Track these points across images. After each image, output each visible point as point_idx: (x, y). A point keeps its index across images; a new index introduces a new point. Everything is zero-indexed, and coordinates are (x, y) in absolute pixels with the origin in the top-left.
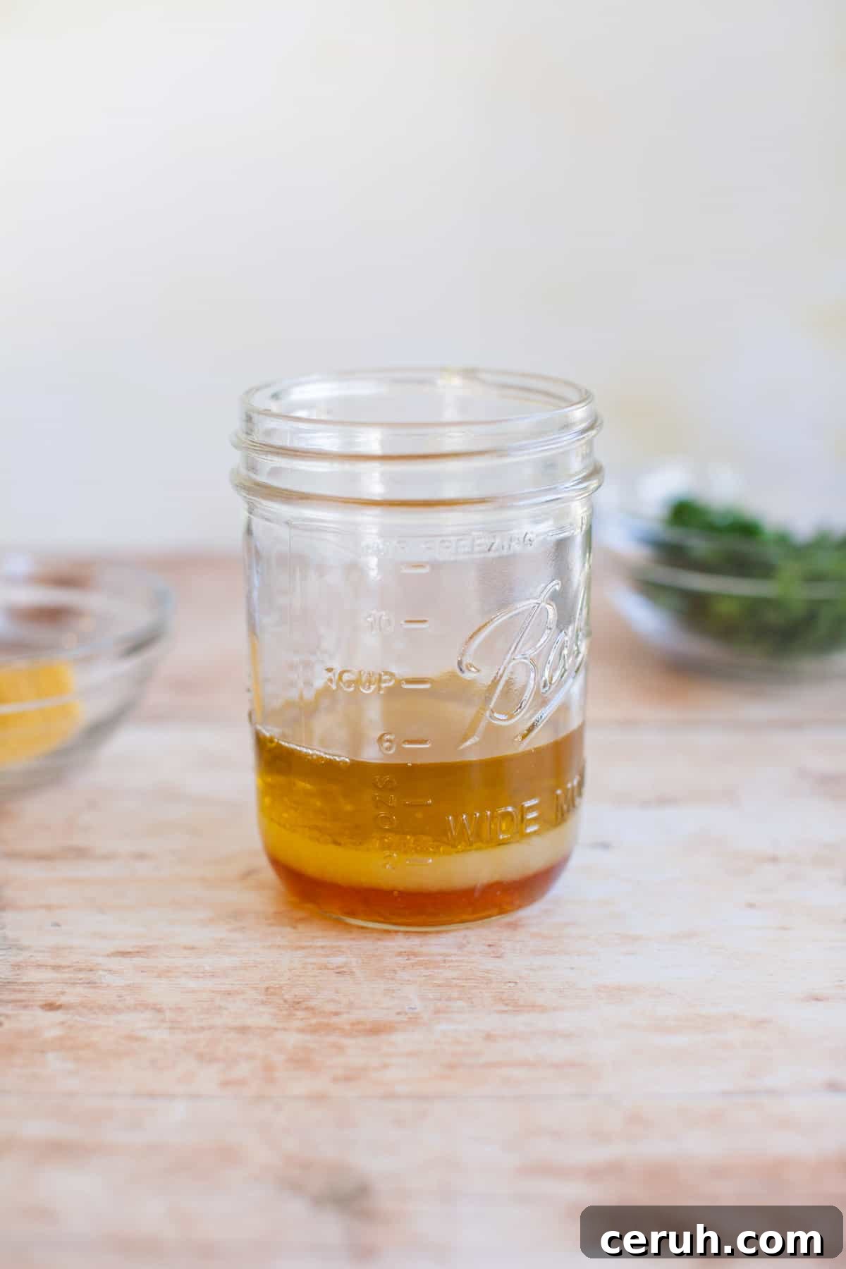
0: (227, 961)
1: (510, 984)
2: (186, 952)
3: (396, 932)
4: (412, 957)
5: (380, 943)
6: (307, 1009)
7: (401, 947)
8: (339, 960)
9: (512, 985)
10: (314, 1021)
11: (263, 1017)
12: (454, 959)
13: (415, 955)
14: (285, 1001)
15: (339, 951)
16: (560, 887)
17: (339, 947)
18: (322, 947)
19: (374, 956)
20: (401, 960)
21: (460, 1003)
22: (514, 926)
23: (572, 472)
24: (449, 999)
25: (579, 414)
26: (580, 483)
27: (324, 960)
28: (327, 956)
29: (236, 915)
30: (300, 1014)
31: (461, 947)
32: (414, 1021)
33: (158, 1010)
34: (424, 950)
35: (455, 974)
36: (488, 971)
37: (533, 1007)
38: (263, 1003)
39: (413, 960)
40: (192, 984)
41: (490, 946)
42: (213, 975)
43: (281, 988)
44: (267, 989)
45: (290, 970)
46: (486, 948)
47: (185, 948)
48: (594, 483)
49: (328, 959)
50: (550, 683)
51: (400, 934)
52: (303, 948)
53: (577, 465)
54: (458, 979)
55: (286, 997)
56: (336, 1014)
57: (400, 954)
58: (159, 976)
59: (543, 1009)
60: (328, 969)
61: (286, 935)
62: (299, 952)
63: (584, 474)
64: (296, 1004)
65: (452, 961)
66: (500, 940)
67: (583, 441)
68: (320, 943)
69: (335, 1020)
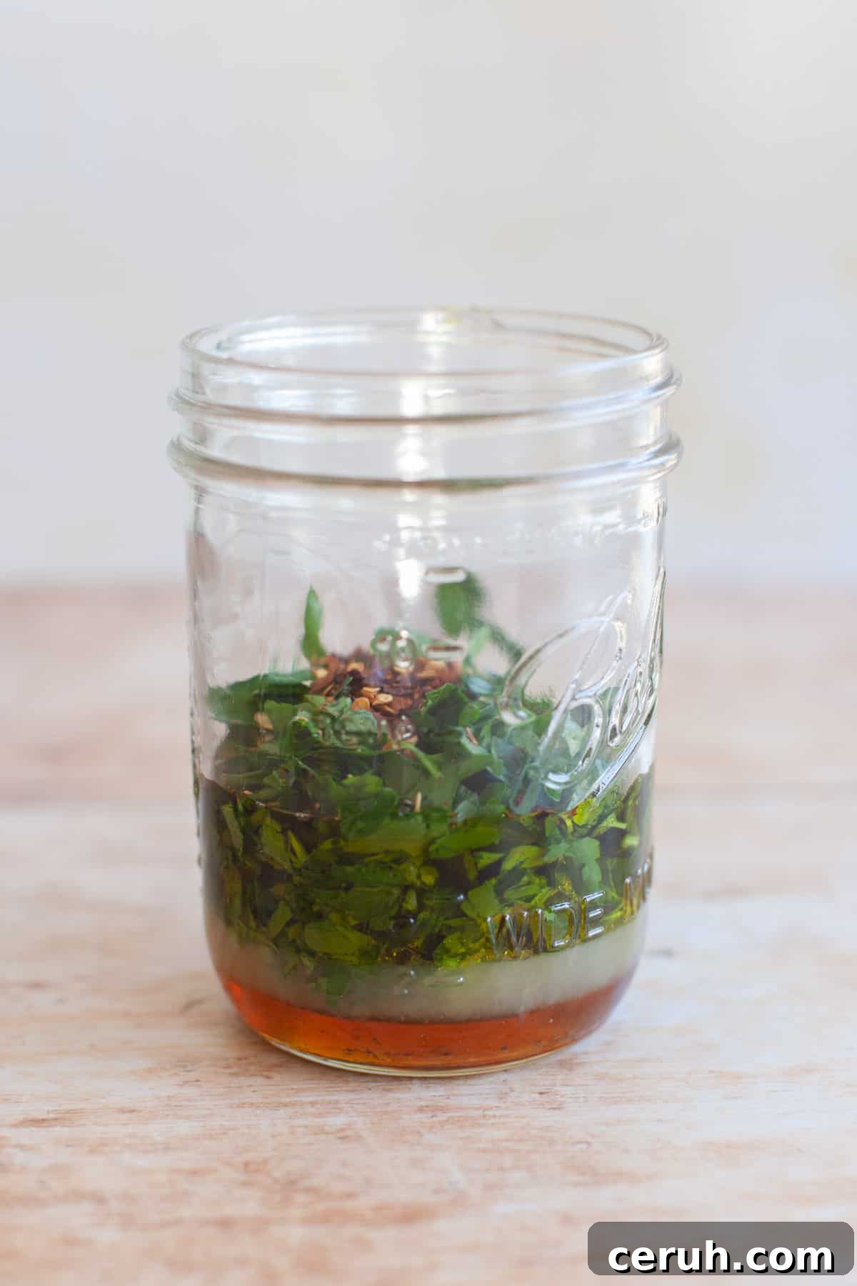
0: (184, 1128)
1: (579, 1146)
2: (125, 1116)
3: (411, 1078)
4: (439, 1113)
5: (390, 1095)
6: (308, 1190)
7: (420, 1099)
8: (339, 1121)
9: (584, 1146)
10: (321, 1207)
11: (249, 1205)
12: (498, 1113)
13: (443, 1109)
14: (276, 1181)
15: (336, 1108)
16: (623, 1012)
17: (337, 1102)
18: (312, 1104)
19: (386, 1113)
20: (424, 1117)
21: (517, 1175)
22: (567, 1065)
23: (644, 442)
24: (502, 1169)
25: (652, 364)
26: (652, 458)
27: (319, 1121)
28: (320, 1115)
29: (184, 1063)
30: (300, 1198)
31: (502, 1096)
32: (459, 1202)
33: (99, 1199)
34: (453, 1102)
35: (502, 1134)
36: (547, 1129)
37: (618, 1176)
38: (245, 1184)
39: (442, 1117)
40: (142, 1162)
41: (541, 1093)
42: (167, 1148)
43: (265, 1161)
44: (247, 1164)
45: (273, 1136)
46: (537, 1096)
47: (122, 1111)
48: (671, 459)
49: (324, 1119)
50: (621, 732)
51: (414, 1082)
52: (286, 1105)
53: (649, 434)
54: (507, 1140)
55: (277, 1174)
56: (350, 1196)
57: (421, 1109)
58: (92, 1151)
59: (632, 1178)
60: (327, 1133)
61: (257, 1088)
62: (282, 1111)
63: (659, 446)
64: (290, 1185)
65: (495, 1116)
66: (554, 1085)
67: (659, 400)
68: (307, 1098)
69: (349, 1205)
